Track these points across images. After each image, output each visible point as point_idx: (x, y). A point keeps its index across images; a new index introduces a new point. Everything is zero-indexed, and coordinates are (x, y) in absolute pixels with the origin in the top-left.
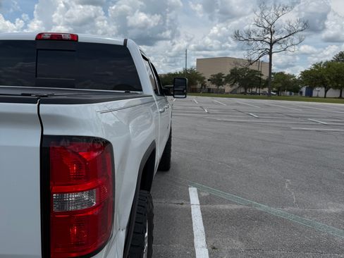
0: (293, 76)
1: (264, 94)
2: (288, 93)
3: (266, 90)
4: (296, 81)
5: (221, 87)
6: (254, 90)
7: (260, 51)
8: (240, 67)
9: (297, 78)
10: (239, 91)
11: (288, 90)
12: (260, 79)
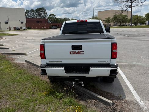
0: (142, 17)
1: (129, 25)
2: (140, 24)
3: (130, 23)
4: (143, 19)
5: (109, 24)
6: (124, 24)
7: (126, 7)
8: (118, 14)
9: (144, 17)
10: (117, 25)
11: (140, 23)
12: (127, 19)
